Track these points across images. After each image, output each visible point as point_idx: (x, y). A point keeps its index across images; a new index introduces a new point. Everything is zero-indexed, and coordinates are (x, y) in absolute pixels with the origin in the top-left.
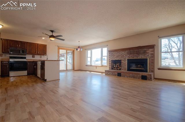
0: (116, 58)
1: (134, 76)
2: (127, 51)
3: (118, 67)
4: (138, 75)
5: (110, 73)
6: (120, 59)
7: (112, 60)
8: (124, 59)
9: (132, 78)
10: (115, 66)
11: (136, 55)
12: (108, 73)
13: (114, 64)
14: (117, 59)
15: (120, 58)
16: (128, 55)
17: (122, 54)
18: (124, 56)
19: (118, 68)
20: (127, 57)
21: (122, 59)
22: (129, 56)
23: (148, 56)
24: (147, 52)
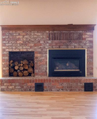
0: (21, 48)
1: (71, 87)
2: (48, 32)
3: (24, 70)
4: (79, 84)
5: (15, 86)
6: (30, 50)
7: (11, 50)
8: (40, 50)
9: (67, 90)
10: (16, 68)
11: (65, 41)
12: (10, 87)
13: (16, 63)
14: (25, 50)
15: (31, 47)
16: (50, 42)
17: (35, 39)
18: (41, 42)
19: (26, 72)
20: (48, 44)
21: (37, 49)
22: (52, 42)
23: (85, 44)
24: (83, 37)
